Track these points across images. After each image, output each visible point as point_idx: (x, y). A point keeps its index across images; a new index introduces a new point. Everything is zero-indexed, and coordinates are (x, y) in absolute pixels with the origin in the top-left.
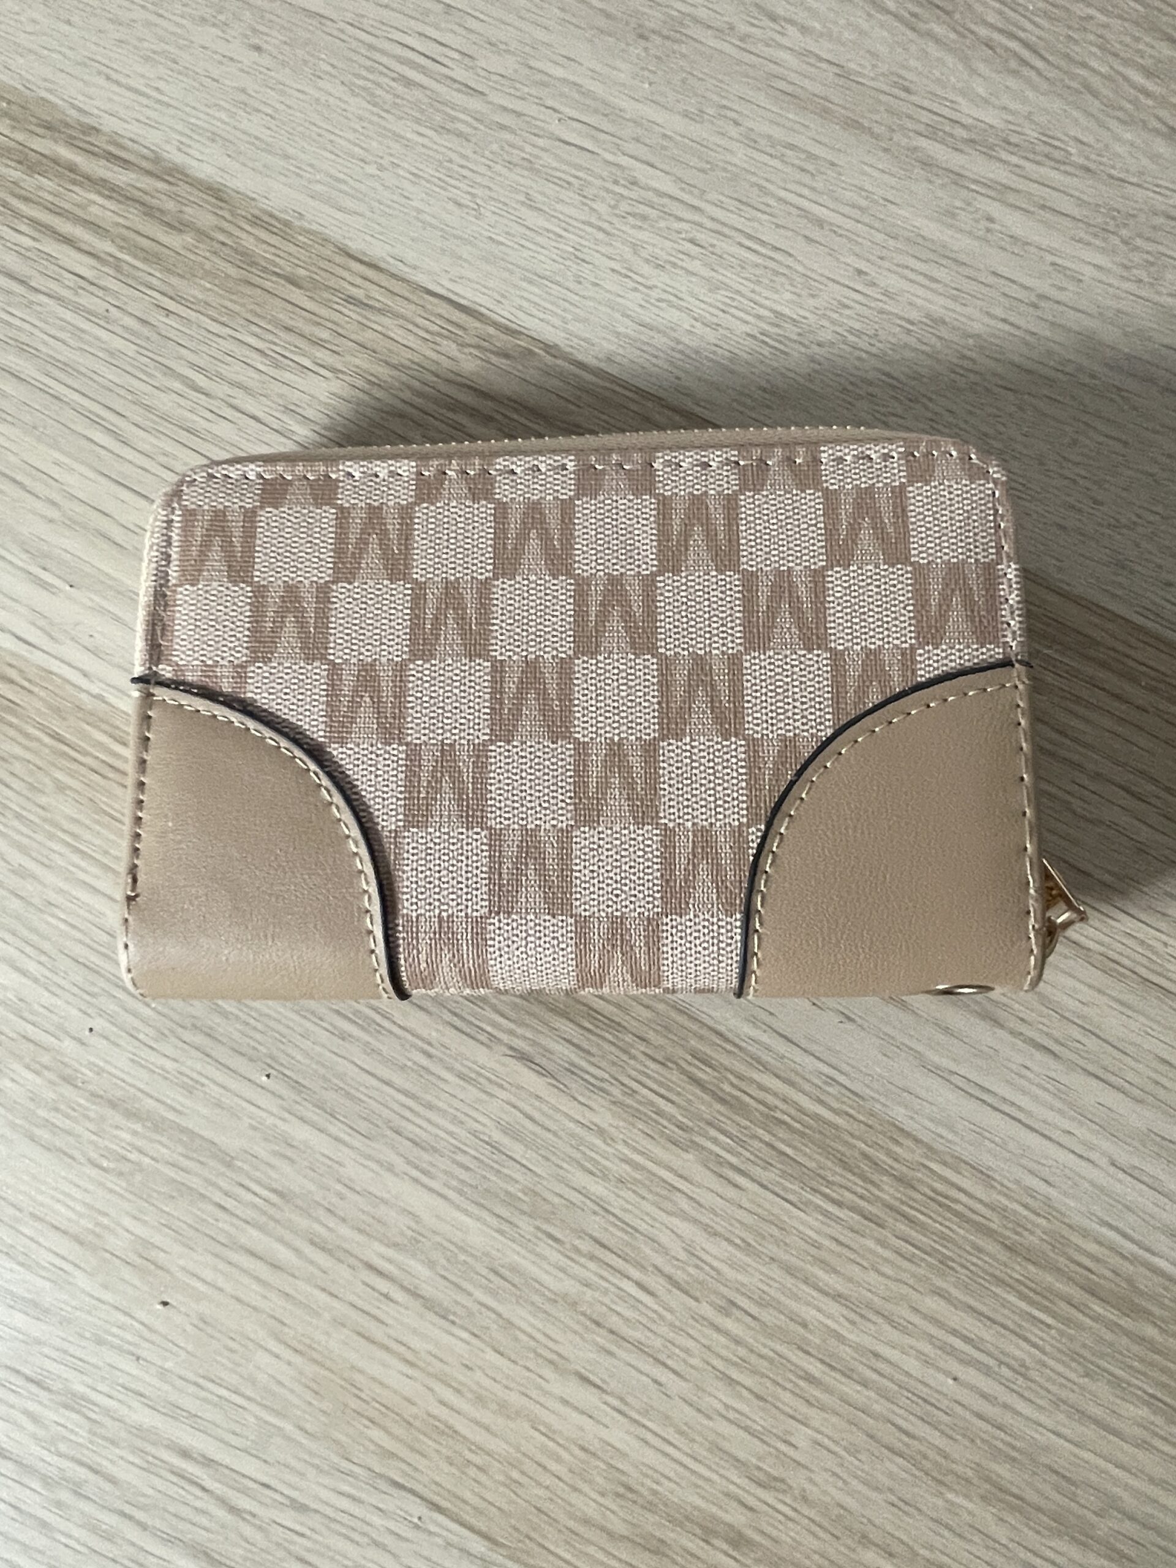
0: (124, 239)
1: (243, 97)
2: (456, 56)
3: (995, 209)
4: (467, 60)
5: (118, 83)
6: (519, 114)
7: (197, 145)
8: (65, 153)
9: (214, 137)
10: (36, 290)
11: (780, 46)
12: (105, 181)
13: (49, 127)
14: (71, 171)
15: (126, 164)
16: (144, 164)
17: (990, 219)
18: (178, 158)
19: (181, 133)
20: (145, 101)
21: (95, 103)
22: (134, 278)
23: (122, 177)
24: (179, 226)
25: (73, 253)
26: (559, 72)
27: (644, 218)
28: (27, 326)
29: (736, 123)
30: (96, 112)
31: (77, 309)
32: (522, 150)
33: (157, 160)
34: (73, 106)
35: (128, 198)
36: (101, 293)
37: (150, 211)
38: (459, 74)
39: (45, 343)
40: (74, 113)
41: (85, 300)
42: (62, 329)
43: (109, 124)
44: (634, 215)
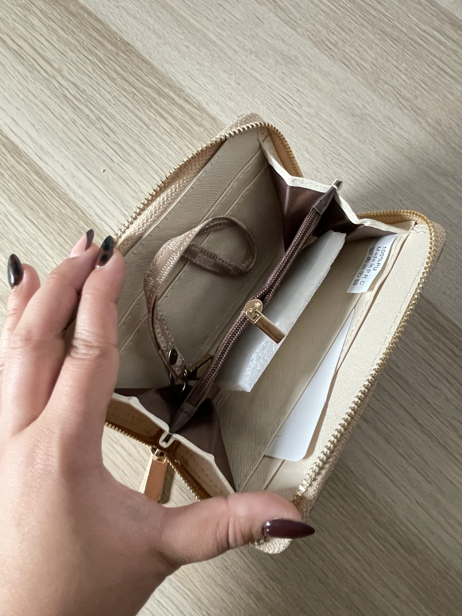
0: (182, 124)
1: (230, 95)
2: (297, 104)
3: (445, 195)
4: (300, 106)
5: (194, 80)
6: (311, 125)
7: (213, 105)
8: (172, 94)
9: (218, 104)
10: (151, 130)
11: (393, 130)
12: (181, 105)
13: (170, 86)
14: (172, 99)
15: (189, 103)
16: (195, 105)
17: (443, 197)
18: (205, 106)
19: (209, 100)
20: (200, 87)
21: (186, 84)
22: (182, 135)
23: (187, 106)
24: (199, 125)
25: (166, 123)
26: (325, 117)
27: (340, 165)
28: (144, 139)
29: (374, 148)
30: (185, 86)
31: (162, 139)
32: (309, 135)
33: (199, 105)
34: (179, 83)
35: (187, 112)
36: (169, 136)
37: (192, 118)
38: (296, 109)
39: (148, 145)
40: (178, 84)
41: (164, 137)
42: (154, 142)
43: (188, 91)
44: (337, 164)
